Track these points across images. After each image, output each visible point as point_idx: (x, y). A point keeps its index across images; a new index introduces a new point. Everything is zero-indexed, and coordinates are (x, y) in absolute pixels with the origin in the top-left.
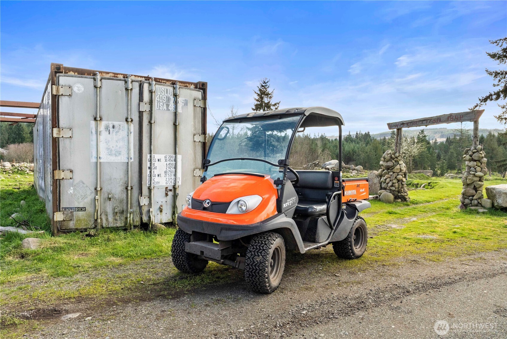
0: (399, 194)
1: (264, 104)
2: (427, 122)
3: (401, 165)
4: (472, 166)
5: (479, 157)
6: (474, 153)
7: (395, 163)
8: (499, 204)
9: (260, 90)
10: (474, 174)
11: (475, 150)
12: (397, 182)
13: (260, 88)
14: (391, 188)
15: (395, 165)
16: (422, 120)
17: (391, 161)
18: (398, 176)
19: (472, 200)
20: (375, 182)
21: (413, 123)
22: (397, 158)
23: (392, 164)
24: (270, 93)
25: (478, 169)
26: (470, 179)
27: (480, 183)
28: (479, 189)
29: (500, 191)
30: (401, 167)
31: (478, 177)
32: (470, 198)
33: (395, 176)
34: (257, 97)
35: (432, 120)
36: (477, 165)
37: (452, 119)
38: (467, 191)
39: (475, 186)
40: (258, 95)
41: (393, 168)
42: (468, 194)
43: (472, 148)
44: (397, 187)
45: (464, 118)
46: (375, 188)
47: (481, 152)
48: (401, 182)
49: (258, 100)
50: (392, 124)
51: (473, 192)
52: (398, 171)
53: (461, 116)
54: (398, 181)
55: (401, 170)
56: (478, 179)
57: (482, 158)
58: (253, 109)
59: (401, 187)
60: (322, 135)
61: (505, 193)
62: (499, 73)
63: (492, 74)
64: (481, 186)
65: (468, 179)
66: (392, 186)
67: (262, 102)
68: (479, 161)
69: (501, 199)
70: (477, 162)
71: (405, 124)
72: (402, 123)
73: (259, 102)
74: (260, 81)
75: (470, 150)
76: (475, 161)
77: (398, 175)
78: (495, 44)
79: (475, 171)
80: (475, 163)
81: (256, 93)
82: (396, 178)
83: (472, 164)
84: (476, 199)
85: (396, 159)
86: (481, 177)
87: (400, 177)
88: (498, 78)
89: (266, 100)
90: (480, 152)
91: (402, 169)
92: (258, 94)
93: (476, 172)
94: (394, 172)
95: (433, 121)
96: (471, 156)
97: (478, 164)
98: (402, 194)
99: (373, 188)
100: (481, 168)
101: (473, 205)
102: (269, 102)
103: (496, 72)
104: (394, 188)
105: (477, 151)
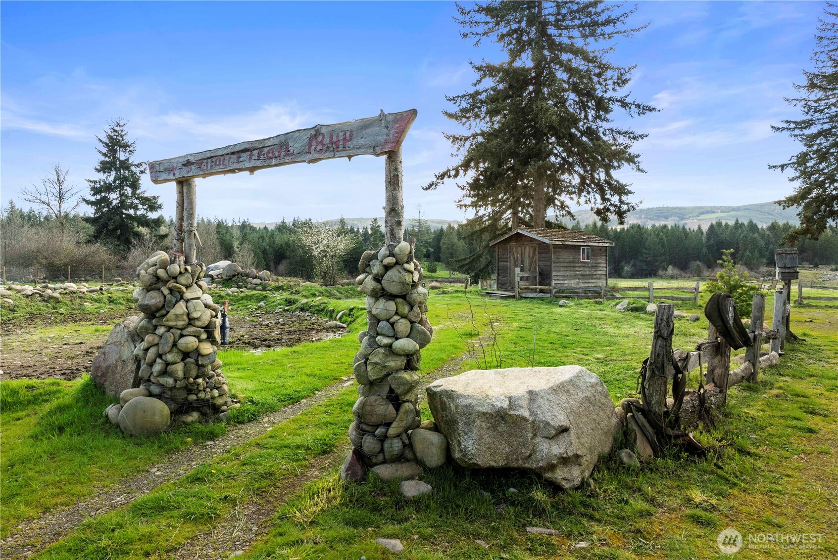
0: (193, 397)
1: (118, 163)
2: (251, 155)
3: (189, 304)
4: (383, 315)
5: (404, 284)
6: (387, 268)
7: (169, 297)
8: (465, 455)
9: (110, 137)
10: (390, 346)
11: (391, 260)
12: (183, 360)
13: (110, 133)
14: (162, 380)
15: (170, 301)
16: (237, 149)
17: (159, 289)
18: (183, 341)
19: (383, 438)
20: (125, 358)
21: (214, 160)
22: (175, 278)
23: (162, 299)
24: (129, 144)
25: (403, 326)
26: (376, 364)
27: (407, 376)
28: (407, 397)
29: (470, 406)
30: (191, 309)
31: (401, 355)
32: (379, 431)
33: (171, 340)
34: (105, 150)
35: (266, 150)
36: (397, 313)
37: (320, 147)
38: (368, 408)
39: (391, 391)
40: (107, 145)
41: (164, 312)
42: (373, 420)
43: (383, 251)
44: (180, 374)
45: (355, 142)
46: (122, 377)
47: (411, 266)
48: (195, 356)
49: (105, 155)
50: (160, 163)
51: (386, 409)
52: (181, 323)
53: (348, 135)
54: (186, 355)
55: (191, 321)
56: (400, 362)
57: (414, 285)
58: (97, 169)
59: (194, 373)
60: (244, 221)
61: (484, 414)
62: (457, 139)
63: (449, 139)
64: (411, 387)
65: (371, 363)
66: (164, 373)
67: (114, 158)
68: (404, 297)
69: (474, 436)
70: (399, 300)
71: (192, 164)
72: (184, 160)
73: (109, 157)
74: (110, 121)
75: (375, 257)
76: (392, 297)
77: (182, 336)
78: (452, 102)
79: (391, 334)
80: (392, 305)
81: (101, 141)
82: (175, 345)
83: (383, 307)
84: (398, 436)
85: (171, 284)
86: (412, 355)
87: (190, 342)
88: (457, 146)
89: (122, 155)
90: (406, 266)
91: (195, 315)
92: (104, 143)
93: (397, 339)
94: (170, 328)
95: (268, 153)
96: (378, 279)
97: (400, 310)
98: (202, 395)
99: (118, 376)
100: (412, 322)
101: (387, 456)
102: (127, 160)
103: (454, 136)
104: (170, 381)
105: (397, 263)
